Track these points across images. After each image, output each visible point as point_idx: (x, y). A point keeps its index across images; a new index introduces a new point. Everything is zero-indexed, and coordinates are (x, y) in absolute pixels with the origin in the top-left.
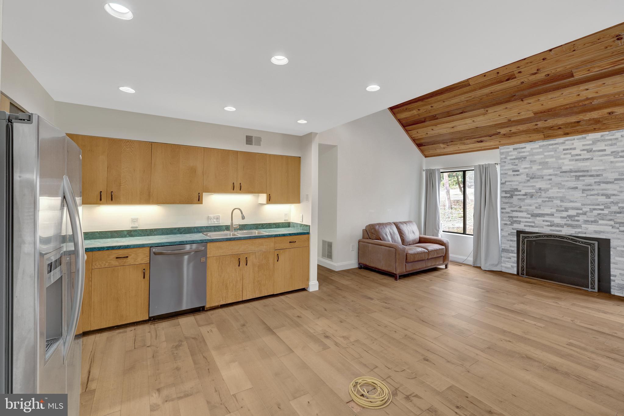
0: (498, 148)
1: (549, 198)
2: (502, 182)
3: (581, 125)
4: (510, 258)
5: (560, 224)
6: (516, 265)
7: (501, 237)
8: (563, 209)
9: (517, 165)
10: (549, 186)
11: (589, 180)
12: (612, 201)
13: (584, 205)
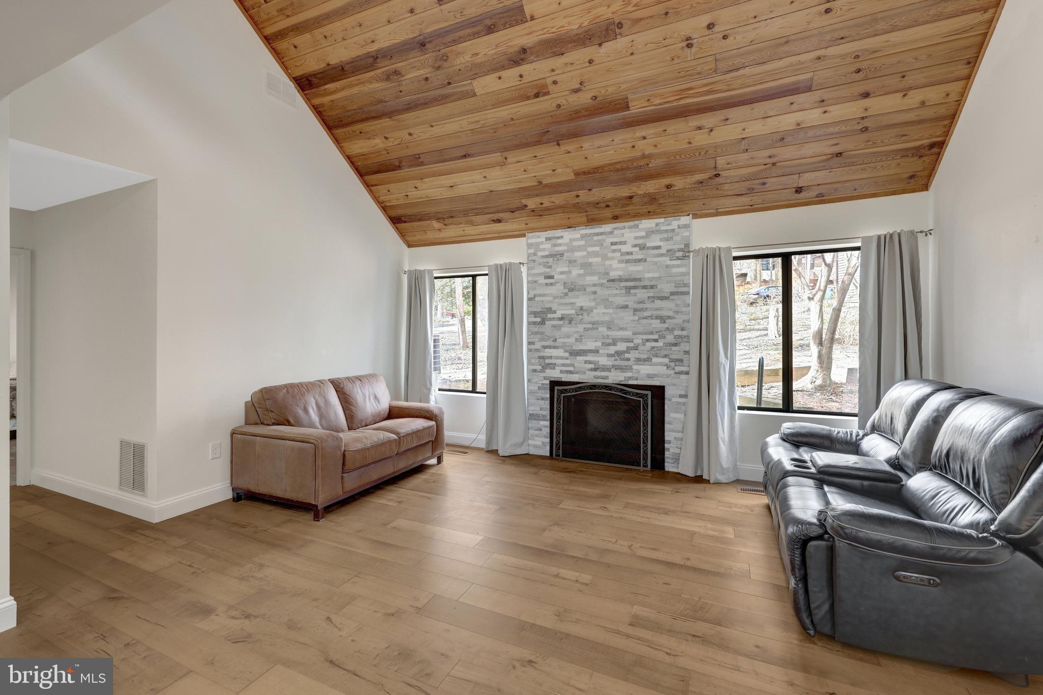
0: (524, 235)
1: (593, 323)
2: (530, 296)
3: (633, 204)
4: (541, 430)
5: (606, 365)
6: (548, 440)
7: (528, 393)
8: (611, 341)
9: (550, 267)
10: (593, 304)
11: (642, 294)
12: (668, 327)
13: (636, 334)
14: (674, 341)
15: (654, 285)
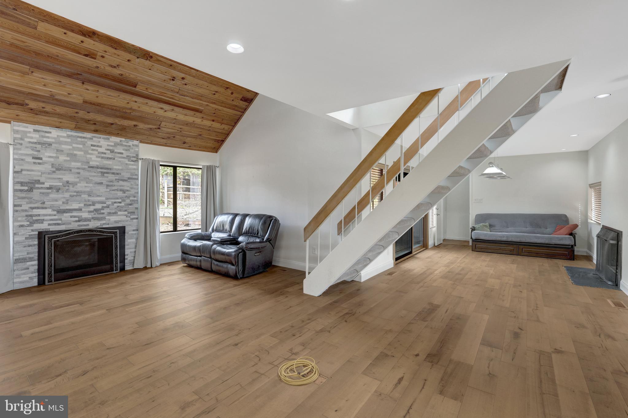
0: (8, 122)
1: (77, 192)
2: (16, 170)
3: (112, 128)
4: (28, 269)
5: (87, 218)
7: (13, 243)
8: (91, 203)
9: (39, 151)
10: (77, 180)
11: (111, 177)
12: (127, 195)
13: (108, 199)
14: (130, 203)
15: (119, 173)
